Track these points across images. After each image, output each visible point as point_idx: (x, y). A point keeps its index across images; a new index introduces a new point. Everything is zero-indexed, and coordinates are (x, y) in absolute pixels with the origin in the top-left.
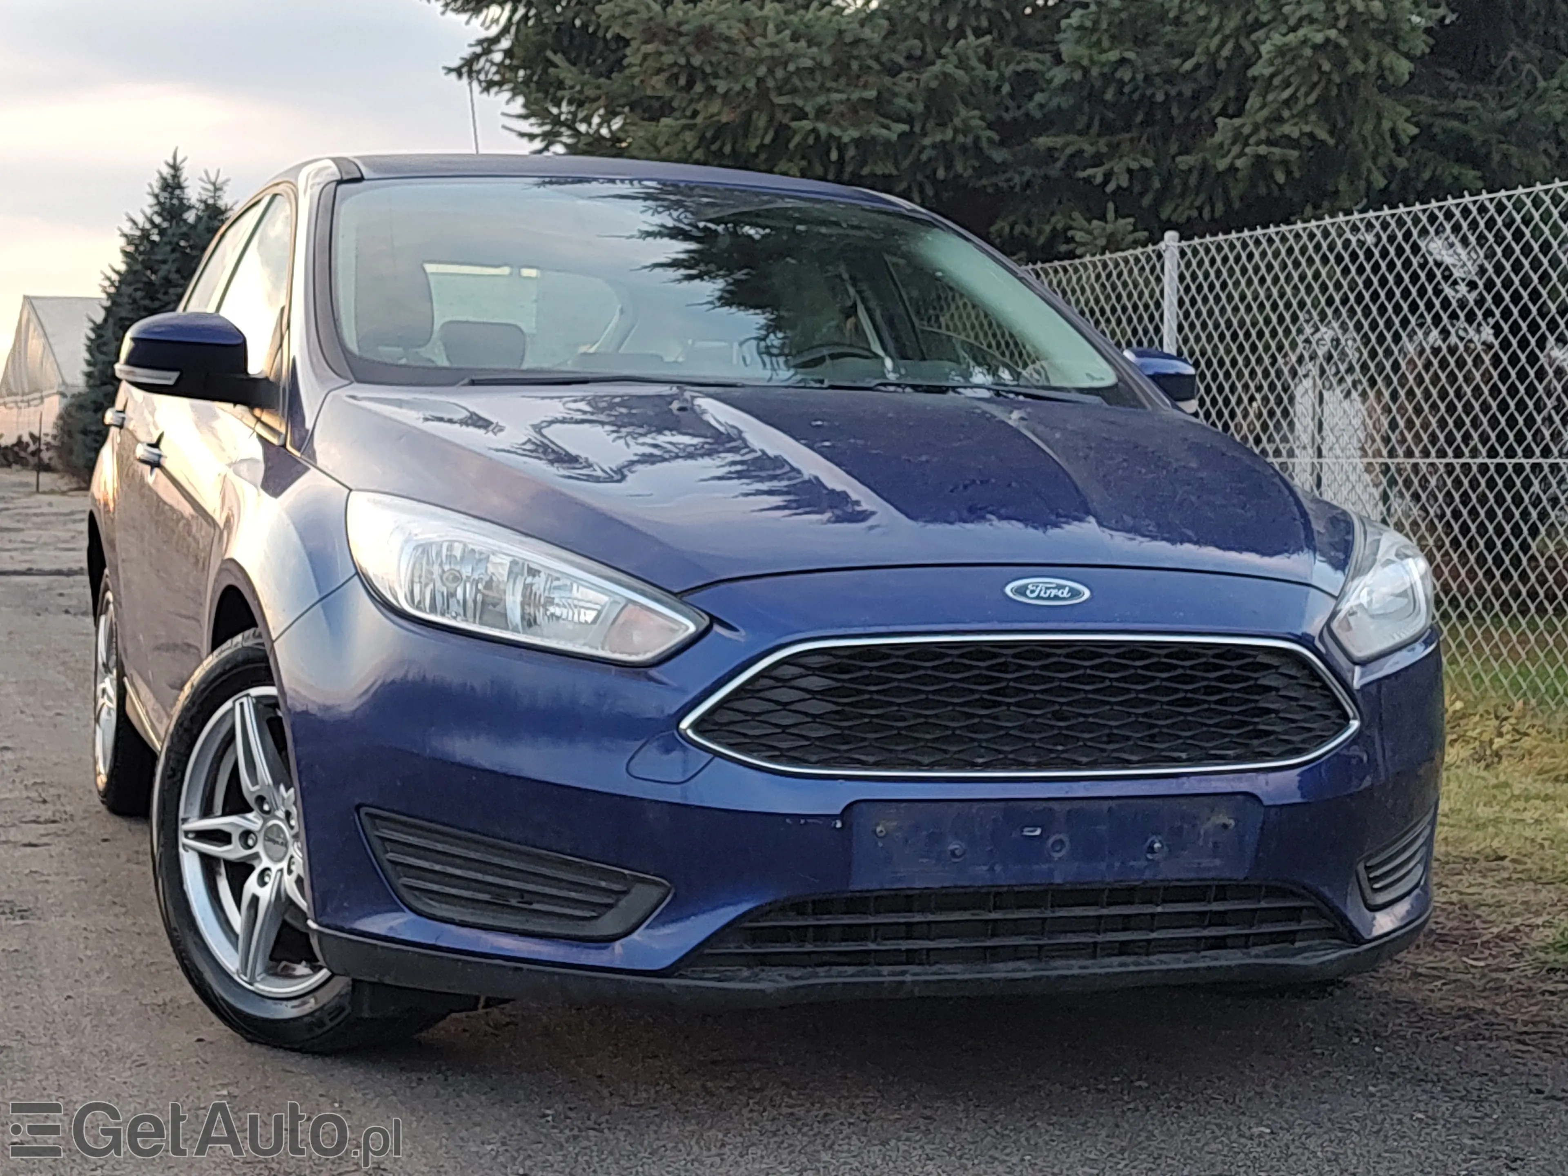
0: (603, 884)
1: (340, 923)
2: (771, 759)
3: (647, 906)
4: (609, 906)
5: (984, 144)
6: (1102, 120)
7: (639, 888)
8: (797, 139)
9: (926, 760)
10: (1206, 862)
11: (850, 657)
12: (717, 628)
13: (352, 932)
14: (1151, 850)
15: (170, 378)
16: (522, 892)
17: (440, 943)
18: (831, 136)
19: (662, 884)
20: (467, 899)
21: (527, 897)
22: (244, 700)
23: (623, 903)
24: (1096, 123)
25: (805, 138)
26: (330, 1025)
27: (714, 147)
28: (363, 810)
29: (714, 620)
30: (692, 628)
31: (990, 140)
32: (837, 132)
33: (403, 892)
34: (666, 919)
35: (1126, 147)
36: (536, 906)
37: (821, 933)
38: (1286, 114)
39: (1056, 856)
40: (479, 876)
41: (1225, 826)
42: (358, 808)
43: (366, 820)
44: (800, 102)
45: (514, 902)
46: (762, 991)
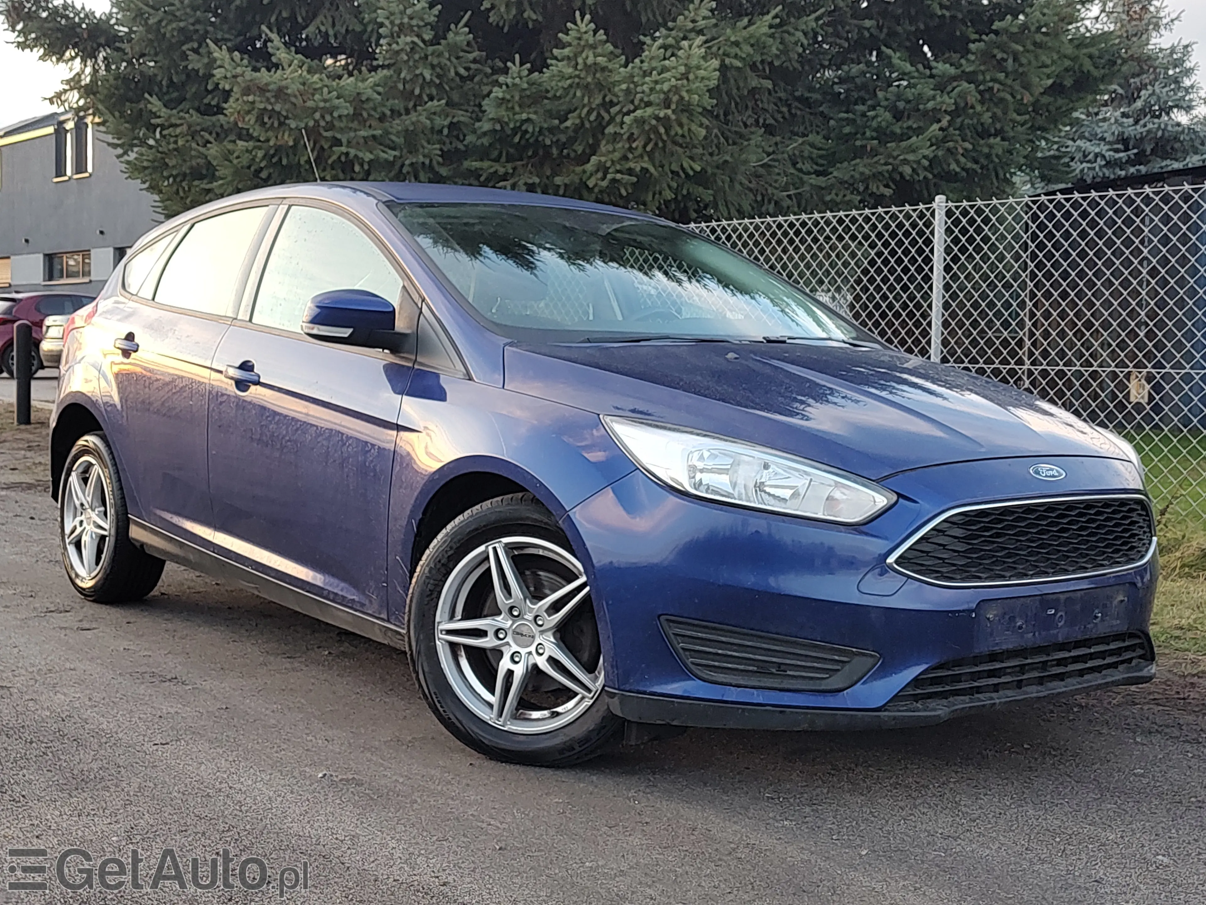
0: (836, 658)
1: (641, 689)
2: (936, 578)
3: (865, 670)
4: (838, 670)
5: (434, 163)
6: (507, 154)
7: (857, 659)
8: (334, 157)
9: (1008, 574)
10: (1115, 622)
11: (975, 516)
12: (901, 500)
13: (644, 693)
14: (1096, 617)
15: (346, 333)
16: (780, 665)
17: (725, 699)
18: (356, 156)
19: (872, 656)
20: (742, 671)
21: (783, 667)
22: (497, 545)
23: (847, 667)
24: (504, 154)
25: (339, 157)
26: (578, 749)
27: (274, 160)
28: (663, 618)
29: (900, 495)
30: (885, 502)
31: (438, 163)
32: (361, 155)
33: (693, 667)
34: (876, 677)
35: (520, 170)
36: (789, 673)
37: (957, 678)
38: (630, 156)
39: (1060, 624)
40: (751, 656)
41: (1122, 601)
42: (659, 616)
43: (665, 624)
44: (339, 136)
45: (774, 671)
46: (938, 716)
